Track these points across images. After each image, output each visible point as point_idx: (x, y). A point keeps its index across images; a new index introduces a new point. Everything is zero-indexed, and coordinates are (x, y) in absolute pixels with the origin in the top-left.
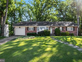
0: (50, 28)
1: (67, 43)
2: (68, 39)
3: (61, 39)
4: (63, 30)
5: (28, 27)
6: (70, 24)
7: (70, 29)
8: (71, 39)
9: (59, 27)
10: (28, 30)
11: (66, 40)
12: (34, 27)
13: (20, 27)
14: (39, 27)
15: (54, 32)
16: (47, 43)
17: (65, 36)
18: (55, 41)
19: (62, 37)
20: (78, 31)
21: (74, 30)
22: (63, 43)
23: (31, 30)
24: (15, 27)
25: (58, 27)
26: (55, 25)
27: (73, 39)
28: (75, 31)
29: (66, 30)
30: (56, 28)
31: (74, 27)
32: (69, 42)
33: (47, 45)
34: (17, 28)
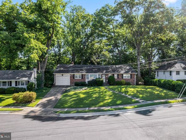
0: (103, 75)
1: (121, 93)
2: (122, 90)
3: (116, 90)
4: (118, 77)
5: (74, 75)
6: (127, 70)
7: (127, 76)
8: (125, 89)
9: (114, 75)
10: (74, 78)
11: (121, 91)
12: (82, 75)
13: (62, 75)
14: (89, 74)
15: (107, 81)
16: (104, 94)
17: (121, 85)
18: (111, 92)
19: (117, 86)
20: (136, 79)
21: (131, 78)
22: (118, 93)
23: (78, 78)
24: (55, 74)
25: (112, 74)
26: (108, 72)
27: (127, 89)
28: (132, 80)
29: (122, 77)
30: (109, 75)
31: (131, 75)
32: (122, 93)
33: (105, 95)
34: (59, 75)
